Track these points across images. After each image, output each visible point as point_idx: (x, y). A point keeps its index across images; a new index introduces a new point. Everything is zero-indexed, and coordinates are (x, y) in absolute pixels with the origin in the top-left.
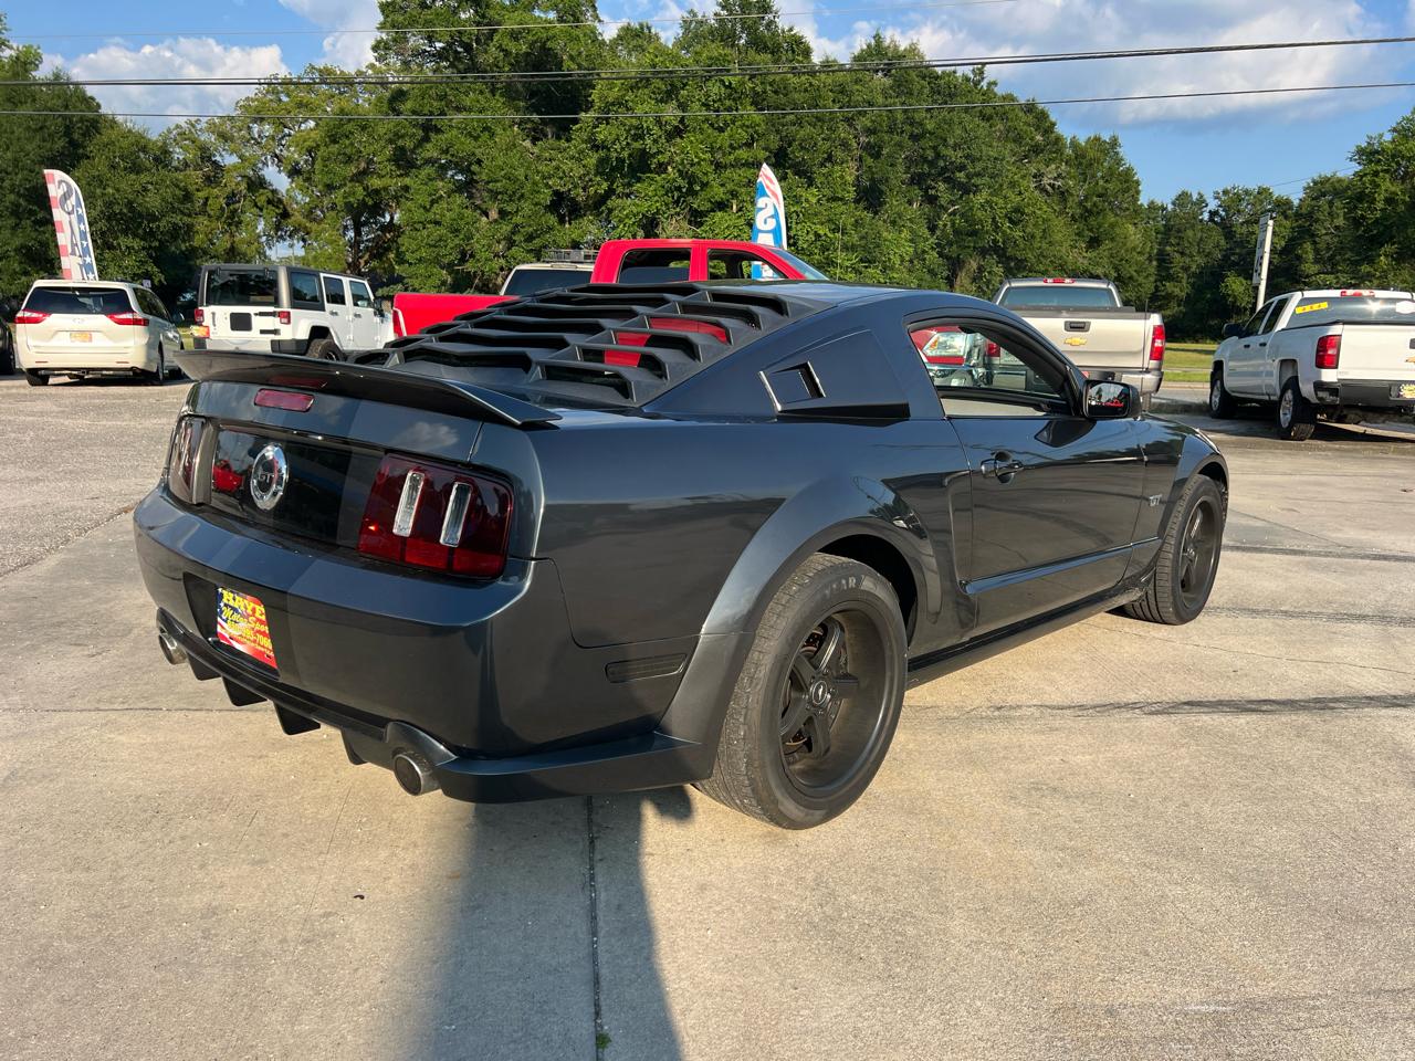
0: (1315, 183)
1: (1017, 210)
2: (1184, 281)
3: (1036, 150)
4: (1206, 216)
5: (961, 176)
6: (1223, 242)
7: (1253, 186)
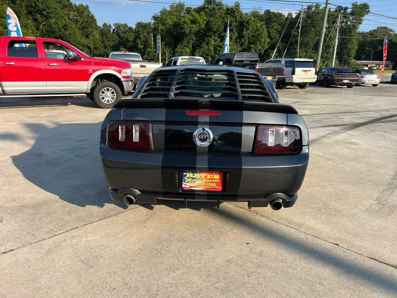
0: (138, 24)
1: (65, 25)
2: (110, 49)
3: (65, 6)
4: (112, 30)
5: (45, 13)
6: (118, 38)
7: (123, 23)
